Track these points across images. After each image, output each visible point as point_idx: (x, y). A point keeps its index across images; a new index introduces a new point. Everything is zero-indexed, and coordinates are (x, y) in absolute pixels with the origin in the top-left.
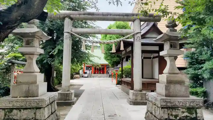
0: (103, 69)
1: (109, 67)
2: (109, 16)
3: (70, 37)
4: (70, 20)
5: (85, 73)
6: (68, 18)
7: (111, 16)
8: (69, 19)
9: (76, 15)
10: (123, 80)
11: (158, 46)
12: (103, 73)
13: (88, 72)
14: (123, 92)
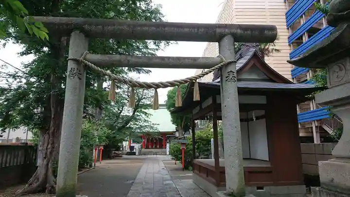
8: (80, 33)
11: (265, 96)
12: (161, 147)
14: (196, 187)
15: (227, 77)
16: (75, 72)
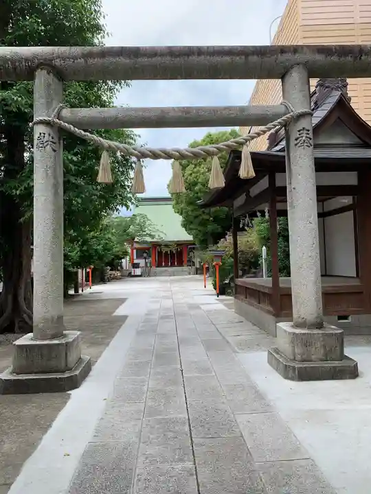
0: (180, 254)
1: (194, 248)
2: (194, 59)
3: (56, 140)
4: (51, 78)
5: (136, 266)
6: (45, 72)
7: (202, 57)
8: (48, 73)
9: (75, 58)
10: (239, 284)
11: (356, 173)
12: (181, 264)
13: (142, 262)
14: (243, 319)
15: (296, 140)
16: (46, 139)
